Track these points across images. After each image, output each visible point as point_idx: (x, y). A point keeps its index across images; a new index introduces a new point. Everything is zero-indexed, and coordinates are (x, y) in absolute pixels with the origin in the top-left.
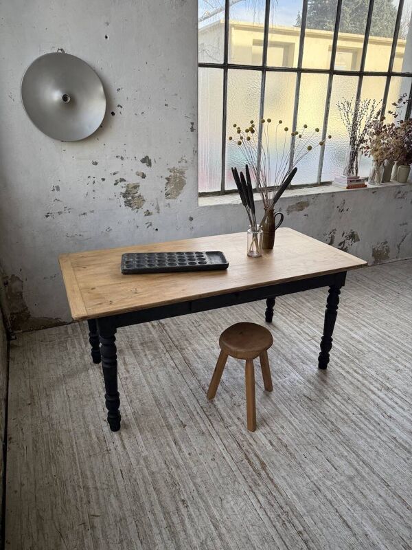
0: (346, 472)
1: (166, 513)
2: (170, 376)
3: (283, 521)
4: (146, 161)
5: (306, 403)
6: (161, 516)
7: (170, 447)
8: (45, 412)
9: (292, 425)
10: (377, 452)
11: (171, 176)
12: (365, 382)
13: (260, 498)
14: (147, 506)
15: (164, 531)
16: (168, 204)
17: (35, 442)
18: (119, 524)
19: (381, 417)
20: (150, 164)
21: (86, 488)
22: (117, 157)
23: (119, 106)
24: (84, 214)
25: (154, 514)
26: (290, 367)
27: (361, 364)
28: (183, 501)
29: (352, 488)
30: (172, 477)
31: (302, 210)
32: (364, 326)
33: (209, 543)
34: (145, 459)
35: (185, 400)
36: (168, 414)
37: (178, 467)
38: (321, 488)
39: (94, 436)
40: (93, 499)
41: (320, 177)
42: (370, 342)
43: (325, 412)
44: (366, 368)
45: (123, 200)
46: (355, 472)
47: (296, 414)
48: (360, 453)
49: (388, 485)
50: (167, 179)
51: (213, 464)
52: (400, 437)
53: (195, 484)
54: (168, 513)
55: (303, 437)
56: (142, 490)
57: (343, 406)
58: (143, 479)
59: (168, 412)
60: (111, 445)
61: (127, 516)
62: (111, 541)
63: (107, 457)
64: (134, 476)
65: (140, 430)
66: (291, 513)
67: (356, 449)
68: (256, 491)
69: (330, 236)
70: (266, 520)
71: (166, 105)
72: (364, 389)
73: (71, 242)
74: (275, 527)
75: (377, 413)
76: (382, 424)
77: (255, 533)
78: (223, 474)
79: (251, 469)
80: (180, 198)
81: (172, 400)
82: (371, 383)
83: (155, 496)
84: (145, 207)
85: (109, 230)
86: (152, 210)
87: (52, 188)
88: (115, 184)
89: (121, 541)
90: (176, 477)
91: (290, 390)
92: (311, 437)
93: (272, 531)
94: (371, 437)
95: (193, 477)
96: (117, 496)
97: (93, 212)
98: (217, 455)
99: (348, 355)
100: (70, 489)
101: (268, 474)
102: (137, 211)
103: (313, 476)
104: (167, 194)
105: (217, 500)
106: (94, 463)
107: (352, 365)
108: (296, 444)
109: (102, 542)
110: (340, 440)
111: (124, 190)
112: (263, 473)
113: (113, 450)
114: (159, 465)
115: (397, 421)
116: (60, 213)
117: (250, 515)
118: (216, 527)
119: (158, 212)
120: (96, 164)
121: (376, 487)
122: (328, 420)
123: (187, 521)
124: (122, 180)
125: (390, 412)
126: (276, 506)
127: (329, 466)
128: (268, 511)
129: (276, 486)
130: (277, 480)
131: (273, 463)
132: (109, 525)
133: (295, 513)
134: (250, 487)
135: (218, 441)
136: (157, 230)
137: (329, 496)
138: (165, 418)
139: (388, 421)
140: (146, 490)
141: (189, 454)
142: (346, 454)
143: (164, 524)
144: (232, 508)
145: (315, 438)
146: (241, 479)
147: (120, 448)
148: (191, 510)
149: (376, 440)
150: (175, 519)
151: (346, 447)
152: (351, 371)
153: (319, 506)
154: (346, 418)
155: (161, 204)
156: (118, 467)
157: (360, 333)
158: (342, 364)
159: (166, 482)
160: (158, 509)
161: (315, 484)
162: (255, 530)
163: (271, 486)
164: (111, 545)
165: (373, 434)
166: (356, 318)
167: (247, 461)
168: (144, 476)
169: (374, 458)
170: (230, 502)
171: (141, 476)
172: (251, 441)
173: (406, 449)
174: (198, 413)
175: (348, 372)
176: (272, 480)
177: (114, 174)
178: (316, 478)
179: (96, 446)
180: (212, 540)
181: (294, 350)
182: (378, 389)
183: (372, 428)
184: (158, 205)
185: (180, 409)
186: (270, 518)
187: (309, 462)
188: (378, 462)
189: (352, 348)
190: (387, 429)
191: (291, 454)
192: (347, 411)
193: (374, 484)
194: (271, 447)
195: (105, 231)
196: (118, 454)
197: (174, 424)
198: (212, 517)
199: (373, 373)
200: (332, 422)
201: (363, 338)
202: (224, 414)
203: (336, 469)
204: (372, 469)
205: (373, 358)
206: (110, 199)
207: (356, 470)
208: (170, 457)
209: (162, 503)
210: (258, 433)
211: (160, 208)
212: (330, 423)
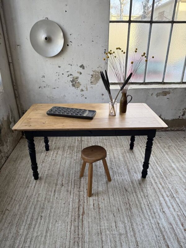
0: (120, 230)
1: (32, 219)
2: (71, 163)
3: (75, 241)
4: (82, 67)
5: (123, 192)
6: (29, 219)
7: (51, 193)
8: (17, 165)
9: (109, 200)
10: (144, 227)
11: (93, 74)
12: (162, 190)
13: (72, 227)
14: (27, 213)
15: (26, 225)
16: (92, 87)
17: (7, 175)
18: (13, 216)
19: (159, 210)
20: (84, 68)
21: (12, 198)
22: (69, 64)
23: (70, 42)
24: (55, 88)
25: (28, 217)
26: (127, 173)
27: (166, 181)
28: (41, 216)
29: (117, 239)
30: (44, 205)
31: (166, 95)
32: (182, 161)
33: (40, 237)
34: (39, 194)
35: (70, 175)
36: (59, 179)
37: (49, 202)
38: (103, 233)
39: (27, 180)
40: (11, 203)
41: (183, 79)
42: (180, 171)
43: (130, 199)
44: (168, 183)
45: (71, 83)
46: (125, 232)
47: (115, 196)
48: (134, 224)
49: (138, 245)
50: (92, 75)
51: (63, 205)
52: (162, 224)
53: (51, 211)
54: (33, 219)
55: (111, 207)
56: (30, 206)
57: (141, 199)
58: (33, 202)
59: (60, 178)
60: (31, 185)
61: (18, 214)
62: (6, 221)
63: (26, 189)
64: (30, 200)
65: (45, 182)
66: (81, 239)
67: (133, 222)
68: (73, 224)
69: (183, 111)
70: (68, 237)
71: (92, 41)
72: (159, 194)
73: (49, 100)
74: (70, 242)
75: (158, 207)
76: (157, 214)
77: (60, 241)
78: (64, 211)
79: (77, 213)
80: (97, 84)
81: (65, 173)
82: (165, 192)
83: (33, 210)
84: (81, 87)
85: (65, 96)
86: (84, 89)
87: (42, 77)
88: (68, 76)
89: (10, 223)
90: (45, 206)
91: (120, 183)
92: (115, 208)
93: (67, 243)
94: (146, 218)
95: (52, 208)
96: (20, 205)
97: (58, 87)
98: (67, 202)
99: (162, 174)
100: (6, 197)
101: (82, 218)
102: (77, 89)
103: (102, 226)
104: (91, 82)
105: (55, 221)
106: (20, 190)
107: (161, 180)
108: (105, 209)
109: (4, 220)
110: (128, 214)
111: (72, 79)
112: (81, 217)
113: (30, 187)
114: (43, 198)
115: (166, 215)
116: (45, 87)
117: (63, 233)
118: (47, 232)
119: (87, 90)
120: (60, 67)
121: (130, 244)
122: (129, 203)
123: (37, 225)
124: (71, 75)
125: (166, 209)
126: (77, 233)
127: (114, 224)
128: (72, 234)
129: (82, 225)
130: (85, 222)
131: (88, 214)
132: (10, 215)
133: (83, 240)
134: (71, 221)
135: (72, 196)
136: (86, 98)
137: (104, 239)
138: (57, 180)
139: (161, 214)
140: (31, 207)
141: (57, 198)
142: (126, 222)
143: (28, 222)
144: (58, 227)
145: (116, 210)
146: (70, 216)
147: (33, 187)
148: (42, 221)
149: (147, 221)
150: (34, 223)
151: (129, 219)
152: (158, 183)
153: (96, 241)
154: (139, 205)
155: (88, 87)
156: (27, 194)
157: (178, 165)
158: (156, 178)
159: (40, 206)
160: (30, 216)
161: (101, 231)
162: (61, 240)
163: (80, 224)
164: (6, 223)
165: (148, 218)
166: (180, 156)
167: (78, 209)
168: (34, 201)
169: (140, 229)
170: (59, 224)
171: (33, 200)
172: (86, 201)
173: (161, 231)
174: (72, 182)
175: (156, 183)
176: (82, 221)
177: (68, 72)
178: (103, 228)
179: (25, 183)
180: (42, 237)
181: (135, 165)
182: (167, 196)
183: (149, 214)
184: (87, 87)
185: (66, 179)
186: (70, 237)
187: (105, 220)
188: (141, 232)
189: (167, 171)
190: (158, 217)
191: (99, 212)
192: (142, 202)
193: (130, 242)
194: (92, 207)
195: (63, 96)
196: (31, 189)
197: (59, 184)
198: (48, 227)
199: (170, 187)
200: (130, 205)
201: (177, 168)
202: (82, 185)
203: (116, 227)
204: (135, 234)
205: (176, 179)
206: (65, 83)
207: (126, 231)
208: (48, 197)
209: (33, 214)
210: (91, 198)
211: (88, 89)
212: (128, 205)
